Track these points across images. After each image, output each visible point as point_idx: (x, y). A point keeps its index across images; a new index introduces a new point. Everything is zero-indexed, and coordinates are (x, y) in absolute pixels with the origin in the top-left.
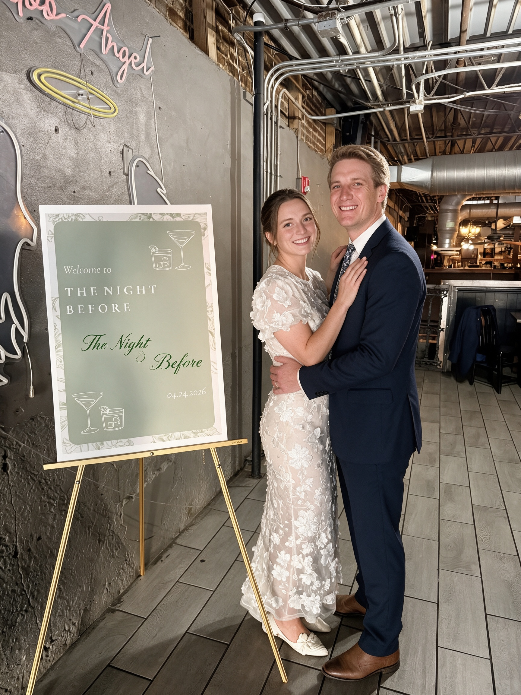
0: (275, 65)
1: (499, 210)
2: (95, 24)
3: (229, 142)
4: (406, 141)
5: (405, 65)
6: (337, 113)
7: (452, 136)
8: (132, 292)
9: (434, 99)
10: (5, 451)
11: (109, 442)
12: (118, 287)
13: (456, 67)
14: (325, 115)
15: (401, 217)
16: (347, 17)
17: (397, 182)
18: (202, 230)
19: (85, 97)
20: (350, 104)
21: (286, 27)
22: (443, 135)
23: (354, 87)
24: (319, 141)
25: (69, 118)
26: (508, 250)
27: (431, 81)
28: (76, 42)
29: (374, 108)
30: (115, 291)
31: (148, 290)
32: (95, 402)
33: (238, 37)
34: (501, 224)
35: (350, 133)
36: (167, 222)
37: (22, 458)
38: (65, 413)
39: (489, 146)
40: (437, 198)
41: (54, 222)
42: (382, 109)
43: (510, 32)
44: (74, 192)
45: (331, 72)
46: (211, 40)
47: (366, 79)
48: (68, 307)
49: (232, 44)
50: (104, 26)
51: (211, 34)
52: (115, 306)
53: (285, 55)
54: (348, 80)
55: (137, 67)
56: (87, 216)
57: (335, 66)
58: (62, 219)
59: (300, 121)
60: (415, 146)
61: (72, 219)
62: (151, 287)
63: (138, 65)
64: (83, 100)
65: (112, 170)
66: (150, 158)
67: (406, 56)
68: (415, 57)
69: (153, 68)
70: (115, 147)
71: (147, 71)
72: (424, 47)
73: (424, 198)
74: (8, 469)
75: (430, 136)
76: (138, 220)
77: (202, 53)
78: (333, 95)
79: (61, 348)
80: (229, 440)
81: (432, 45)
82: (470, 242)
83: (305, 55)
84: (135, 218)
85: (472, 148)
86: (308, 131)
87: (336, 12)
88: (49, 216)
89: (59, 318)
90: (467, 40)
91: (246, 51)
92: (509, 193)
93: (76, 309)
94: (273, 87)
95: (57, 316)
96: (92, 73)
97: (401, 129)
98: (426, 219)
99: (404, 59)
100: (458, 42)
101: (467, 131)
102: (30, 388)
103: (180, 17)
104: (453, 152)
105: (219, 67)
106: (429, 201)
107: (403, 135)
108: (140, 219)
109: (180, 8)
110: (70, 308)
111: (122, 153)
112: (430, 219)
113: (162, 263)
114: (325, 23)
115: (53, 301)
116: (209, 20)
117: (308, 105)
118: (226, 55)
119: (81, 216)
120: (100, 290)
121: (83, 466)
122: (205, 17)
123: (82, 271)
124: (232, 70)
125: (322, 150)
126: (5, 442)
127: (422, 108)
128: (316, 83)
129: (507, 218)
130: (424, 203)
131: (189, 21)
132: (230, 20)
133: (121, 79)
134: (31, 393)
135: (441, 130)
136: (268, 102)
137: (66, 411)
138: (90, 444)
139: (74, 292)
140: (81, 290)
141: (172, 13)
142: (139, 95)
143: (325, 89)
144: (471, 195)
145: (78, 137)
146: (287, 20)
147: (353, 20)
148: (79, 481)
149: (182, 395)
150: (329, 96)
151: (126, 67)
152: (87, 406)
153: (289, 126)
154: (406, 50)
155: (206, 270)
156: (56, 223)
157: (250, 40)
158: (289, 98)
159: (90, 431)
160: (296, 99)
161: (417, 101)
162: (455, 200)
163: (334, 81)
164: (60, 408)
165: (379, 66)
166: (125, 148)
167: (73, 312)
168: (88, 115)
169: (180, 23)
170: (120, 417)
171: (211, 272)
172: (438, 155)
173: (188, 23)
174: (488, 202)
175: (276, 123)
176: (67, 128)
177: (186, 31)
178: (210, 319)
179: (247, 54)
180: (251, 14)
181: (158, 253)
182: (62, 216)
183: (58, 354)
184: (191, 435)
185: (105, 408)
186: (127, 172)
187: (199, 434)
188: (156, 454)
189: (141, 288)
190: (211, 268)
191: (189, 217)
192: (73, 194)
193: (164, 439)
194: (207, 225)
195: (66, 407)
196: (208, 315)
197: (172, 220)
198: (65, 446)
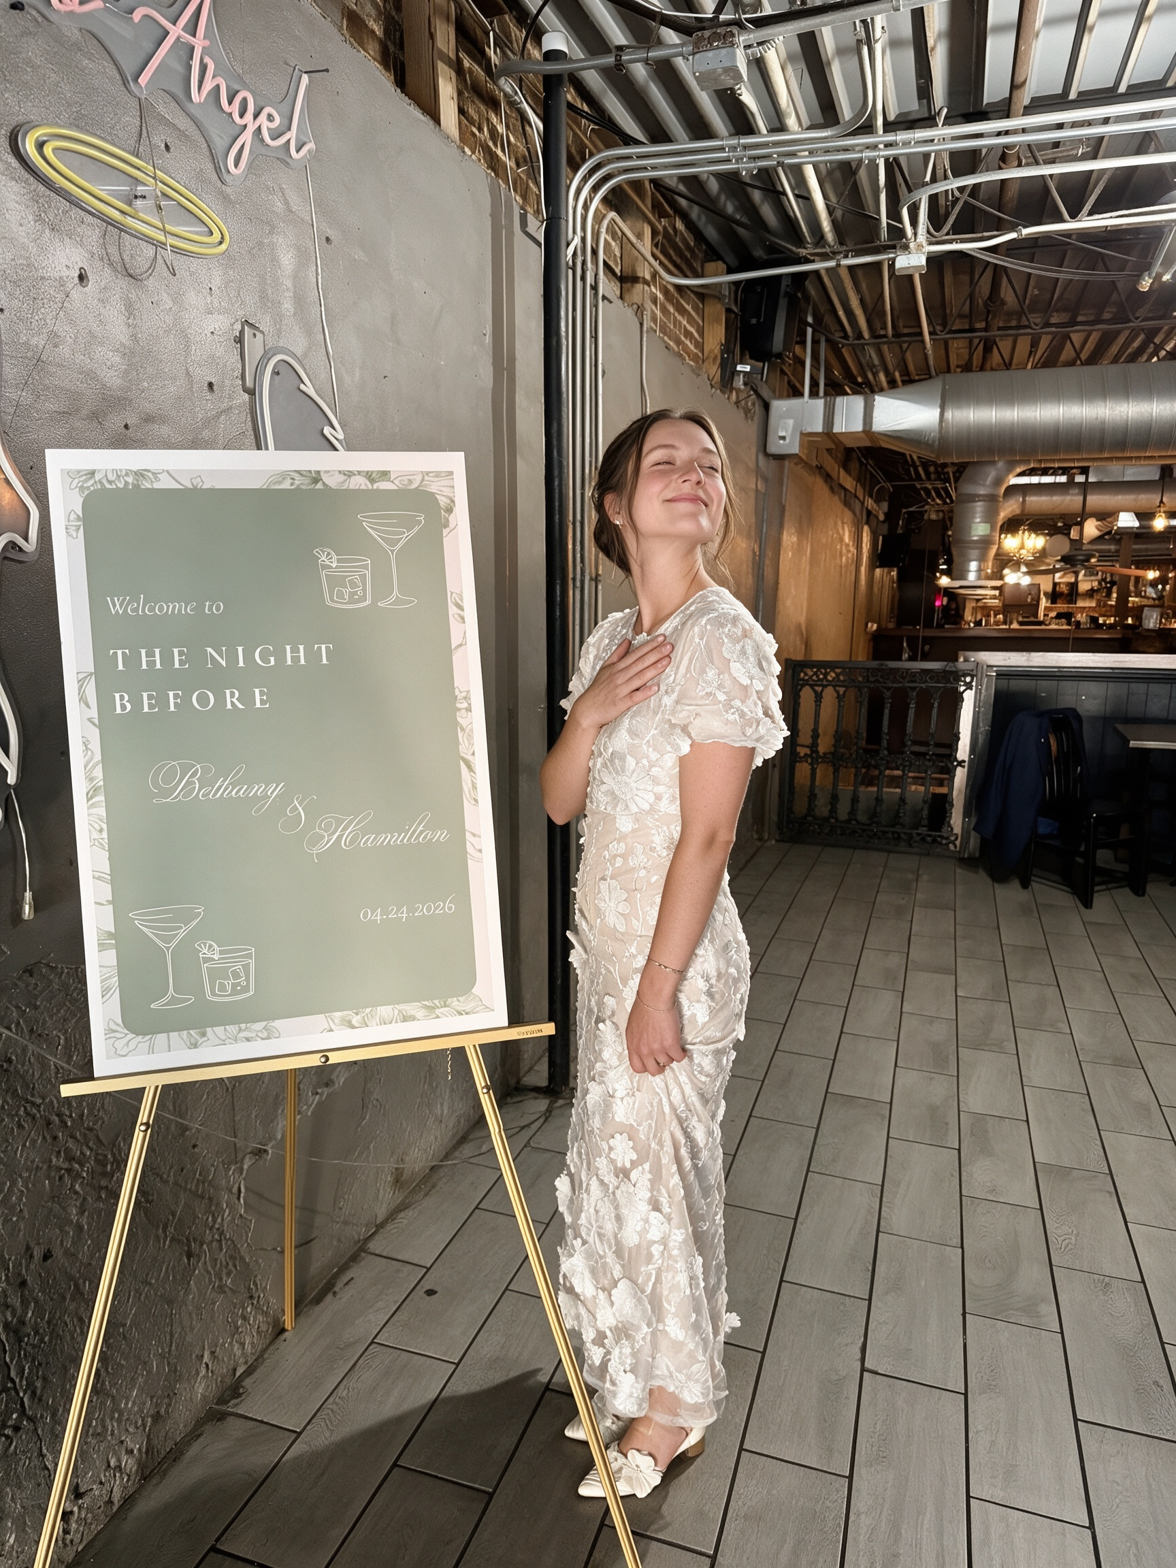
0: (591, 155)
1: (1089, 498)
2: (176, 31)
3: (489, 329)
4: (885, 340)
5: (887, 160)
6: (730, 271)
7: (986, 330)
8: (272, 659)
9: (950, 242)
11: (219, 1030)
12: (240, 649)
13: (1000, 168)
14: (702, 276)
15: (869, 513)
16: (760, 44)
17: (864, 431)
18: (443, 513)
19: (150, 202)
20: (759, 253)
21: (619, 65)
22: (967, 327)
23: (768, 213)
24: (688, 334)
25: (112, 249)
26: (1107, 587)
27: (942, 201)
28: (129, 70)
29: (813, 261)
30: (232, 658)
31: (313, 656)
32: (185, 930)
33: (507, 85)
34: (1091, 529)
35: (759, 318)
36: (358, 492)
38: (111, 957)
39: (1067, 353)
40: (950, 470)
41: (82, 489)
42: (832, 264)
43: (1122, 89)
44: (126, 427)
45: (717, 175)
46: (447, 91)
47: (796, 192)
48: (117, 696)
49: (494, 104)
50: (194, 36)
51: (444, 78)
52: (232, 695)
53: (613, 134)
54: (757, 195)
55: (273, 139)
56: (164, 477)
57: (728, 160)
58: (100, 482)
59: (646, 288)
60: (903, 352)
61: (126, 483)
62: (319, 648)
63: (276, 135)
64: (147, 210)
65: (215, 380)
66: (305, 355)
67: (890, 138)
68: (910, 142)
69: (310, 146)
70: (222, 324)
71: (298, 151)
72: (928, 121)
73: (921, 470)
75: (938, 328)
76: (286, 485)
77: (425, 119)
78: (720, 230)
79: (101, 798)
80: (510, 1026)
81: (946, 118)
82: (1024, 569)
83: (658, 134)
84: (280, 483)
85: (1029, 357)
86: (664, 310)
87: (735, 30)
88: (69, 474)
89: (94, 724)
90: (1025, 107)
91: (524, 119)
92: (1110, 459)
93: (137, 702)
94: (586, 207)
95: (90, 720)
96: (167, 147)
97: (874, 311)
98: (926, 517)
99: (886, 146)
100: (1004, 109)
101: (1019, 320)
102: (23, 897)
103: (373, 32)
104: (988, 366)
105: (464, 152)
106: (933, 476)
107: (878, 325)
108: (292, 484)
109: (373, 12)
110: (122, 698)
111: (240, 340)
112: (934, 517)
113: (347, 591)
114: (710, 54)
115: (81, 682)
116: (440, 43)
117: (664, 252)
118: (480, 129)
119: (150, 474)
120: (195, 656)
121: (157, 1087)
122: (432, 36)
123: (152, 609)
124: (493, 163)
125: (695, 358)
127: (924, 262)
128: (683, 202)
129: (1105, 516)
130: (922, 480)
131: (394, 44)
132: (490, 48)
133: (236, 165)
134: (27, 908)
135: (961, 316)
136: (577, 240)
137: (113, 953)
138: (174, 1035)
139: (132, 661)
140: (150, 654)
141: (354, 23)
142: (279, 206)
143: (703, 218)
144: (1027, 462)
145: (133, 296)
146: (620, 48)
147: (773, 50)
148: (147, 1124)
149: (397, 912)
150: (711, 233)
151: (247, 137)
152: (166, 940)
153: (621, 297)
154: (889, 127)
155: (453, 610)
156: (87, 492)
157: (534, 96)
158: (623, 233)
159: (173, 1001)
160: (639, 236)
161: (912, 245)
162: (992, 474)
163: (723, 198)
164: (99, 945)
165: (826, 162)
166: (247, 330)
167: (129, 707)
168: (160, 246)
169: (374, 47)
170: (246, 968)
171: (466, 614)
172: (955, 372)
173: (392, 48)
174: (1063, 479)
175: (595, 288)
176: (108, 271)
177: (387, 67)
178: (463, 729)
179: (528, 128)
180: (537, 34)
181: (337, 567)
182: (102, 474)
183: (94, 811)
184: (420, 1013)
185: (210, 946)
186: (252, 386)
187: (437, 1011)
188: (334, 1058)
189: (295, 650)
190: (465, 606)
191: (410, 481)
192: (124, 430)
193: (354, 1022)
194: (453, 502)
195: (113, 942)
196: (458, 719)
197: (370, 487)
198: (113, 1040)
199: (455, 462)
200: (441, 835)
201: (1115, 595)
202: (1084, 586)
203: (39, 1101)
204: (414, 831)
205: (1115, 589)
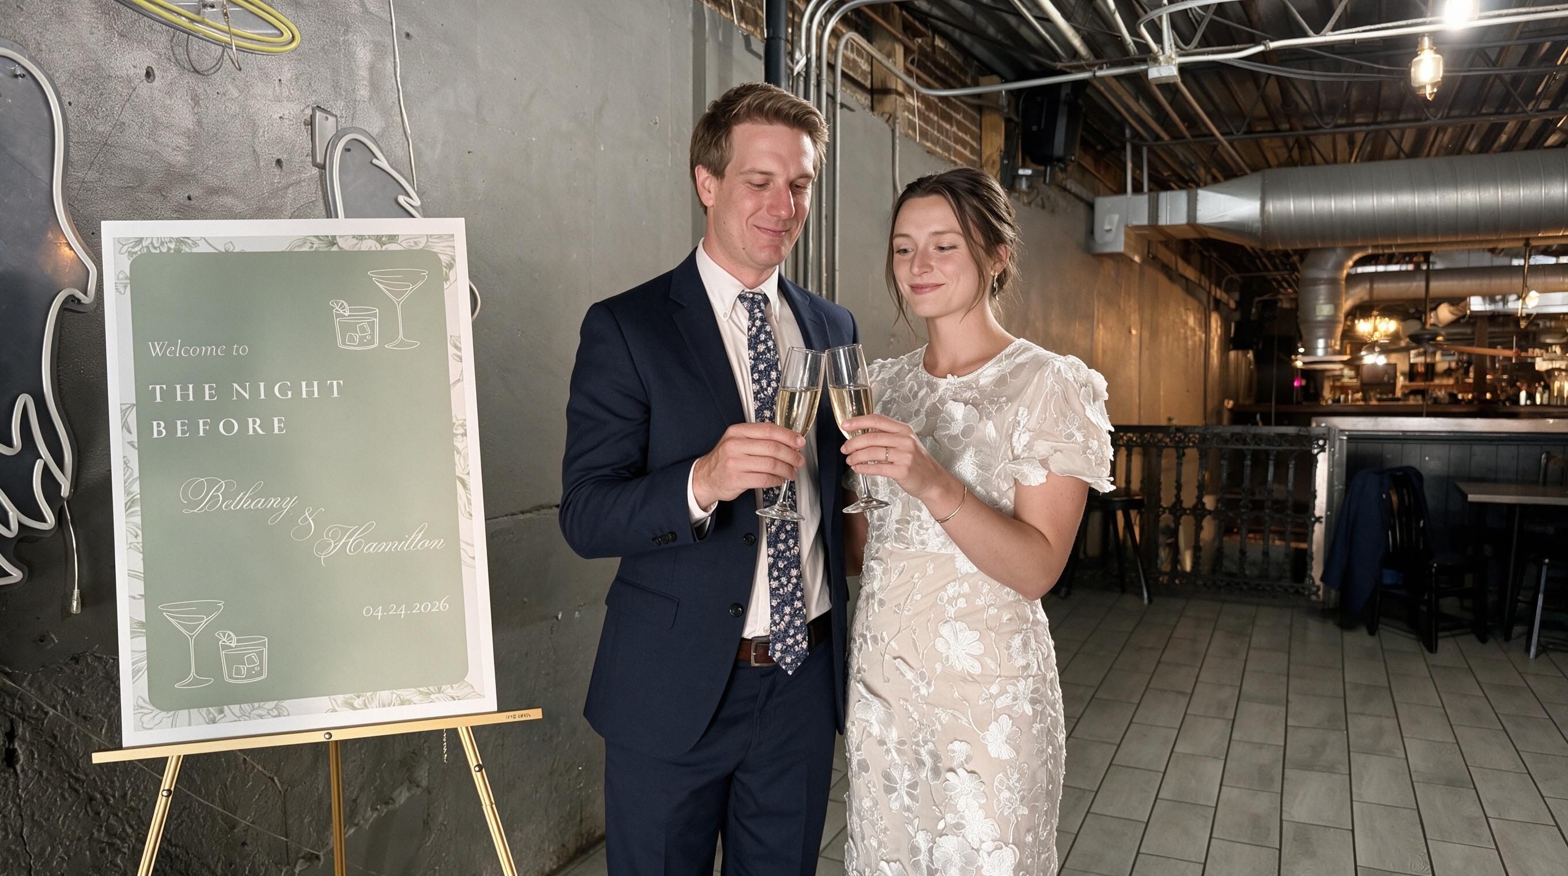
8: (290, 393)
10: (12, 721)
11: (235, 708)
12: (262, 384)
18: (444, 269)
19: (217, 10)
25: (180, 50)
30: (254, 392)
31: (325, 390)
32: (205, 621)
34: (1445, 313)
36: (369, 253)
37: (50, 740)
38: (142, 643)
41: (131, 254)
44: (189, 198)
48: (155, 423)
52: (254, 422)
56: (202, 243)
58: (147, 247)
61: (169, 249)
62: (332, 384)
64: (214, 17)
65: (284, 157)
66: (380, 133)
70: (292, 111)
74: (17, 761)
76: (306, 248)
79: (137, 508)
80: (500, 710)
84: (301, 246)
88: (120, 242)
89: (133, 446)
93: (171, 428)
95: (130, 442)
102: (72, 594)
108: (311, 247)
110: (159, 425)
111: (311, 123)
113: (357, 337)
115: (124, 413)
119: (190, 242)
120: (223, 391)
121: (180, 756)
123: (187, 352)
126: (13, 702)
134: (75, 604)
137: (144, 639)
138: (194, 711)
139: (168, 395)
140: (184, 389)
145: (199, 90)
148: (169, 791)
149: (397, 610)
152: (191, 629)
155: (451, 350)
156: (134, 256)
159: (195, 682)
164: (132, 632)
166: (318, 114)
167: (164, 432)
168: (226, 46)
170: (260, 655)
171: (463, 354)
176: (174, 71)
178: (459, 452)
181: (349, 316)
182: (149, 241)
183: (131, 518)
184: (416, 698)
185: (229, 635)
186: (322, 162)
187: (432, 695)
188: (338, 736)
189: (309, 385)
190: (463, 346)
191: (417, 243)
192: (187, 202)
193: (356, 704)
194: (454, 260)
195: (144, 630)
196: (455, 443)
197: (379, 248)
198: (140, 715)
199: (457, 226)
200: (438, 543)
201: (1472, 375)
202: (1441, 366)
203: (82, 777)
204: (413, 540)
205: (1472, 369)
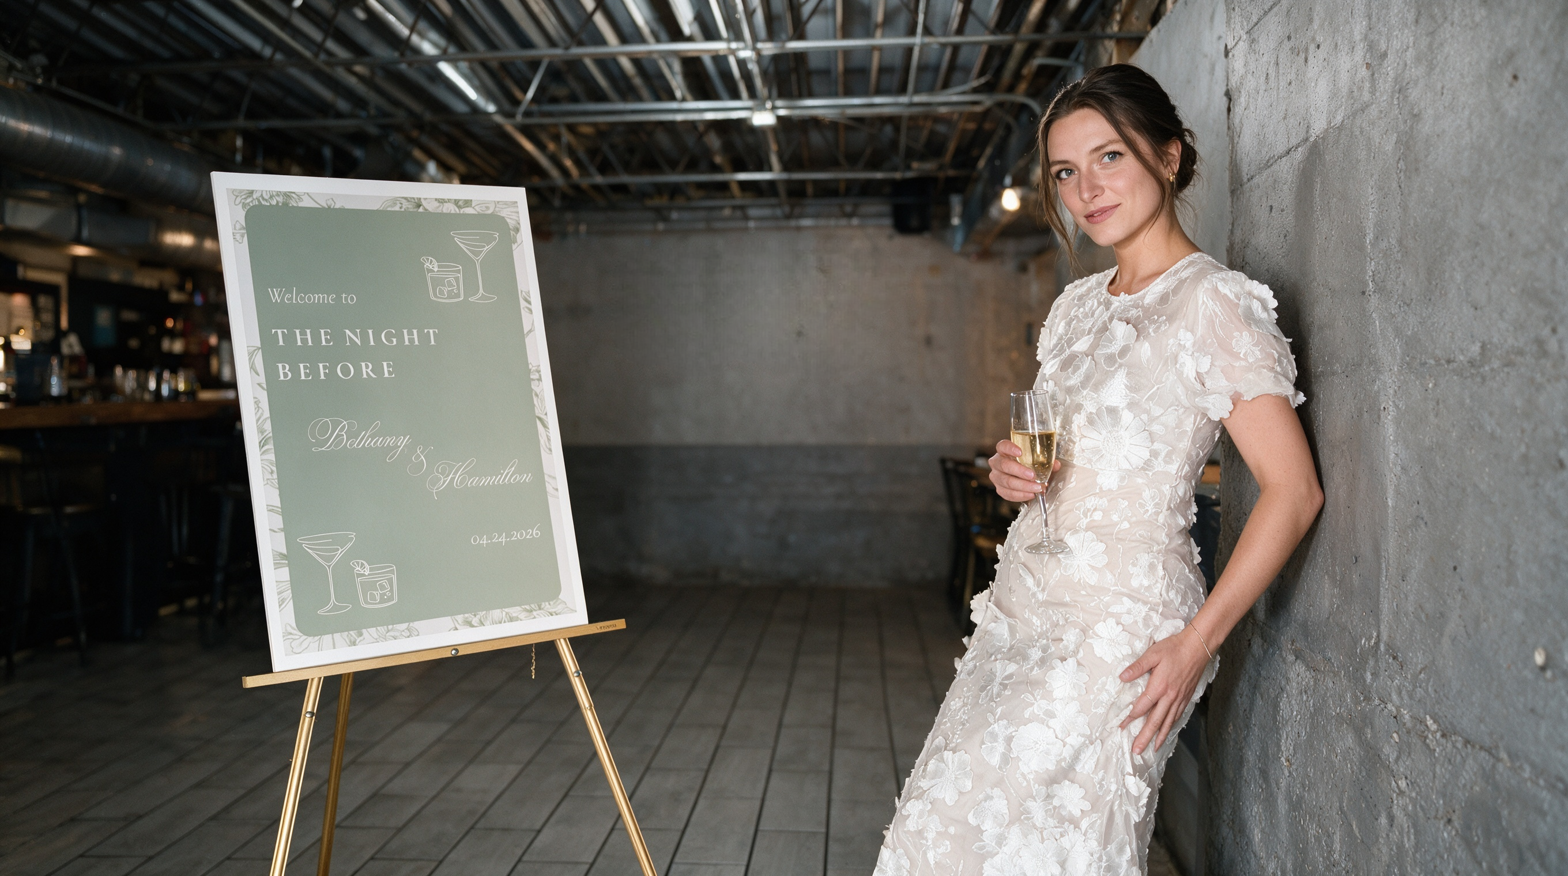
8: (394, 340)
11: (372, 630)
12: (370, 332)
18: (512, 233)
30: (364, 338)
31: (424, 338)
32: (340, 552)
36: (449, 215)
38: (285, 573)
41: (244, 205)
48: (280, 365)
52: (367, 367)
56: (305, 198)
58: (257, 200)
62: (429, 332)
76: (397, 208)
79: (270, 446)
80: (589, 623)
84: (392, 207)
88: (235, 193)
89: (262, 387)
93: (295, 370)
95: (259, 384)
108: (401, 208)
110: (284, 368)
113: (445, 290)
115: (251, 355)
119: (294, 195)
120: (337, 336)
121: (320, 678)
123: (302, 299)
137: (287, 569)
138: (337, 635)
139: (290, 338)
140: (303, 333)
148: (312, 713)
149: (498, 538)
152: (329, 560)
155: (523, 304)
156: (248, 207)
159: (335, 608)
164: (275, 564)
167: (290, 375)
170: (390, 581)
171: (533, 308)
178: (537, 395)
181: (437, 271)
182: (259, 194)
183: (265, 457)
184: (522, 615)
185: (362, 564)
187: (535, 613)
188: (463, 651)
189: (410, 333)
190: (532, 300)
191: (488, 208)
193: (474, 622)
194: (519, 224)
195: (287, 562)
196: (533, 387)
197: (458, 211)
198: (291, 640)
199: (519, 194)
200: (527, 478)
204: (508, 473)
